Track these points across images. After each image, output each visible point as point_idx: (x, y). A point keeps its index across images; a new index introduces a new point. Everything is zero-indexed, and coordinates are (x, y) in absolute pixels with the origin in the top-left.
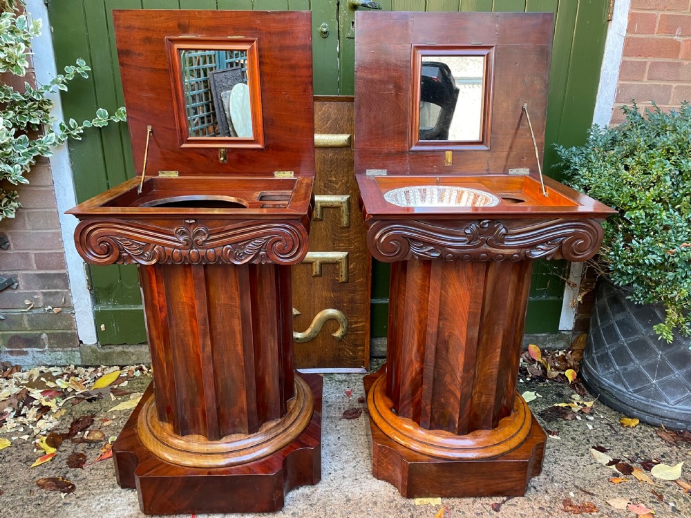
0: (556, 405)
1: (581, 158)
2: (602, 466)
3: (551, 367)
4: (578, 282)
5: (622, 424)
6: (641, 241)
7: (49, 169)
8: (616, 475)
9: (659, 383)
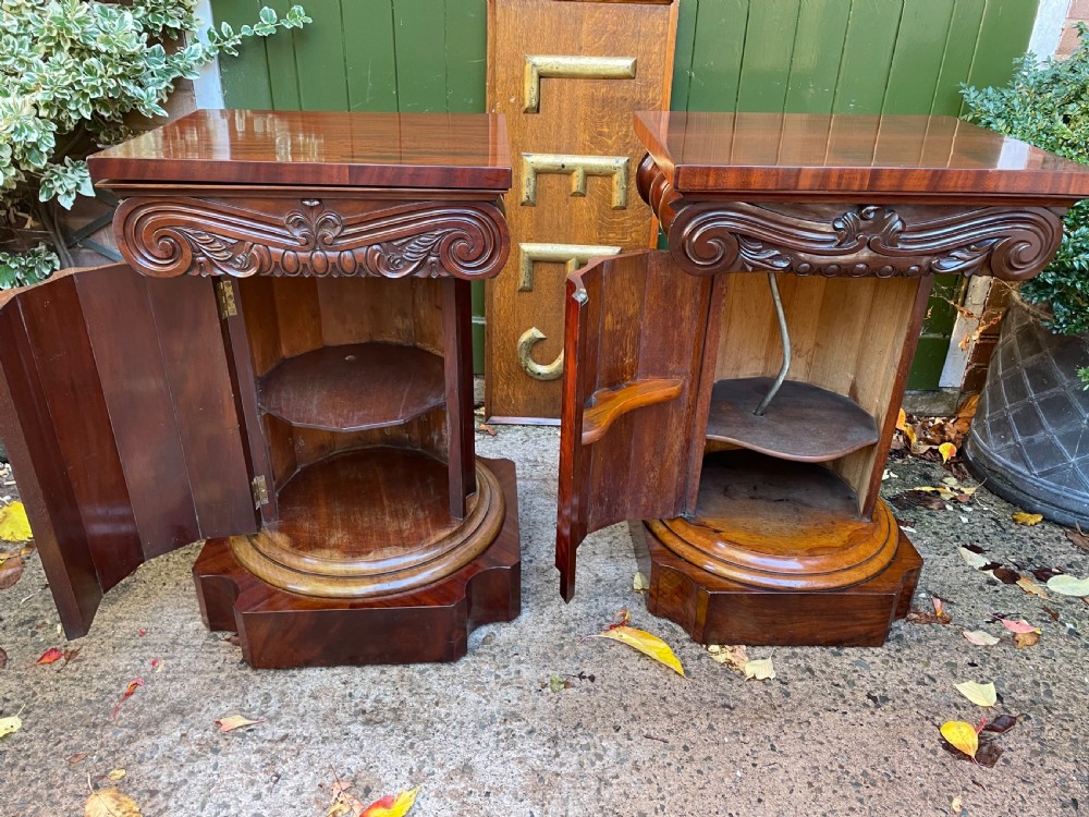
0: (918, 489)
1: (999, 104)
2: (973, 569)
3: (919, 439)
4: (978, 311)
5: (1015, 521)
6: (1072, 234)
7: (192, 100)
8: (991, 582)
9: (1080, 462)
